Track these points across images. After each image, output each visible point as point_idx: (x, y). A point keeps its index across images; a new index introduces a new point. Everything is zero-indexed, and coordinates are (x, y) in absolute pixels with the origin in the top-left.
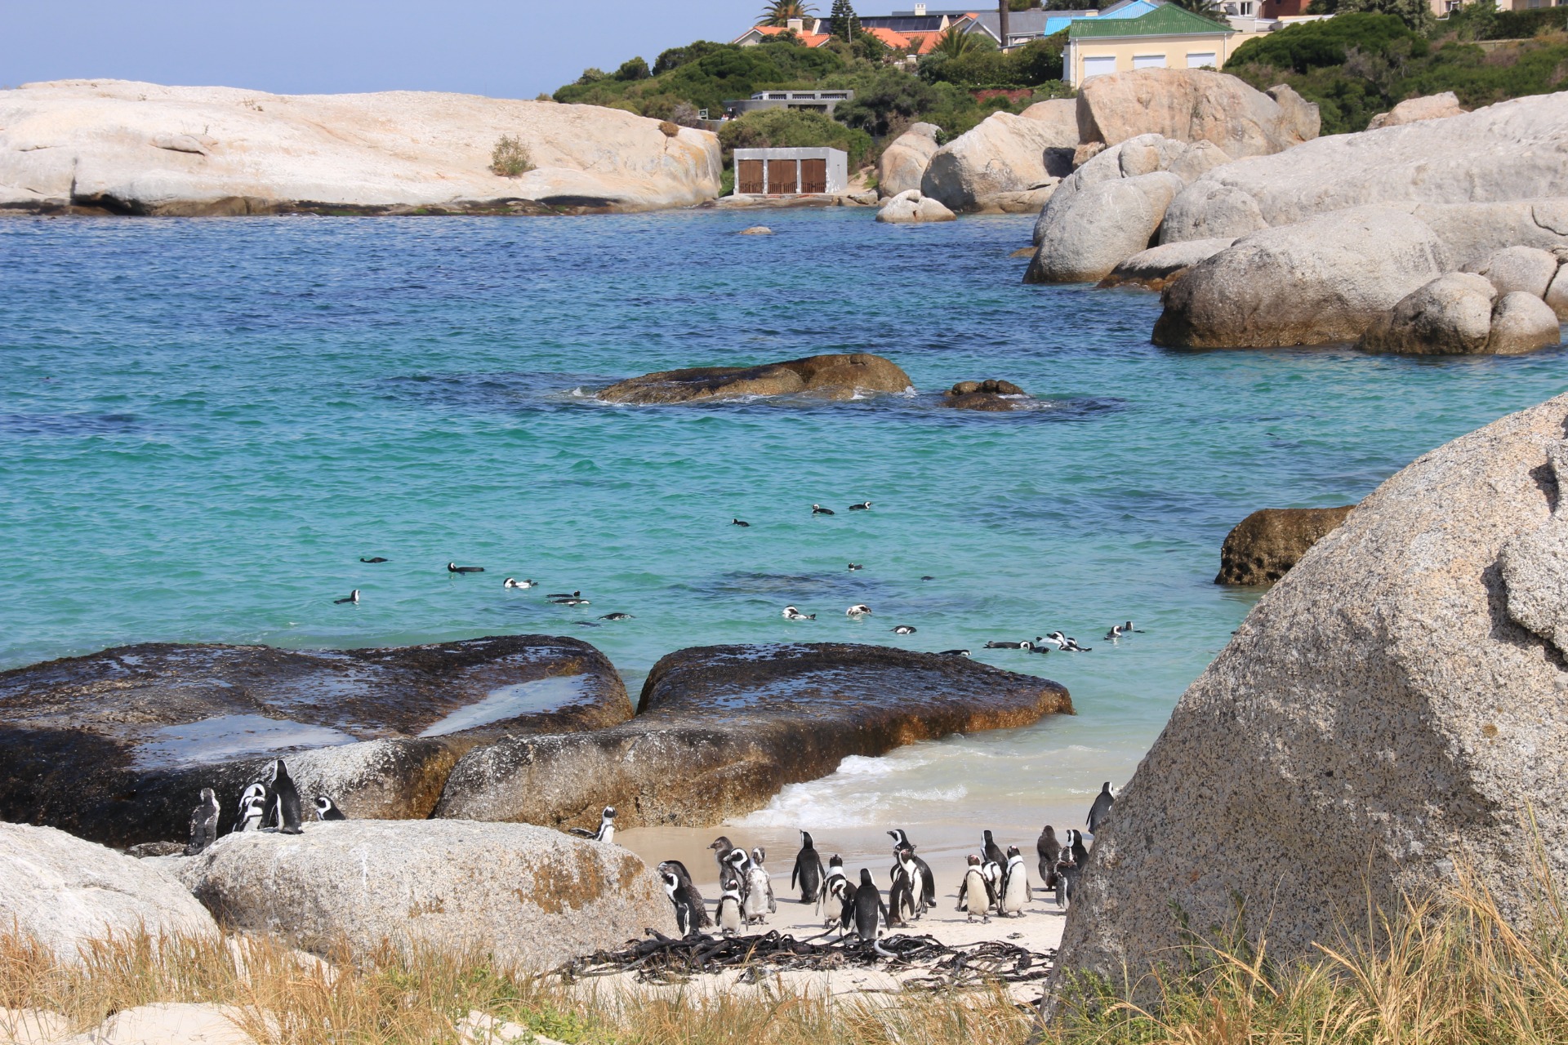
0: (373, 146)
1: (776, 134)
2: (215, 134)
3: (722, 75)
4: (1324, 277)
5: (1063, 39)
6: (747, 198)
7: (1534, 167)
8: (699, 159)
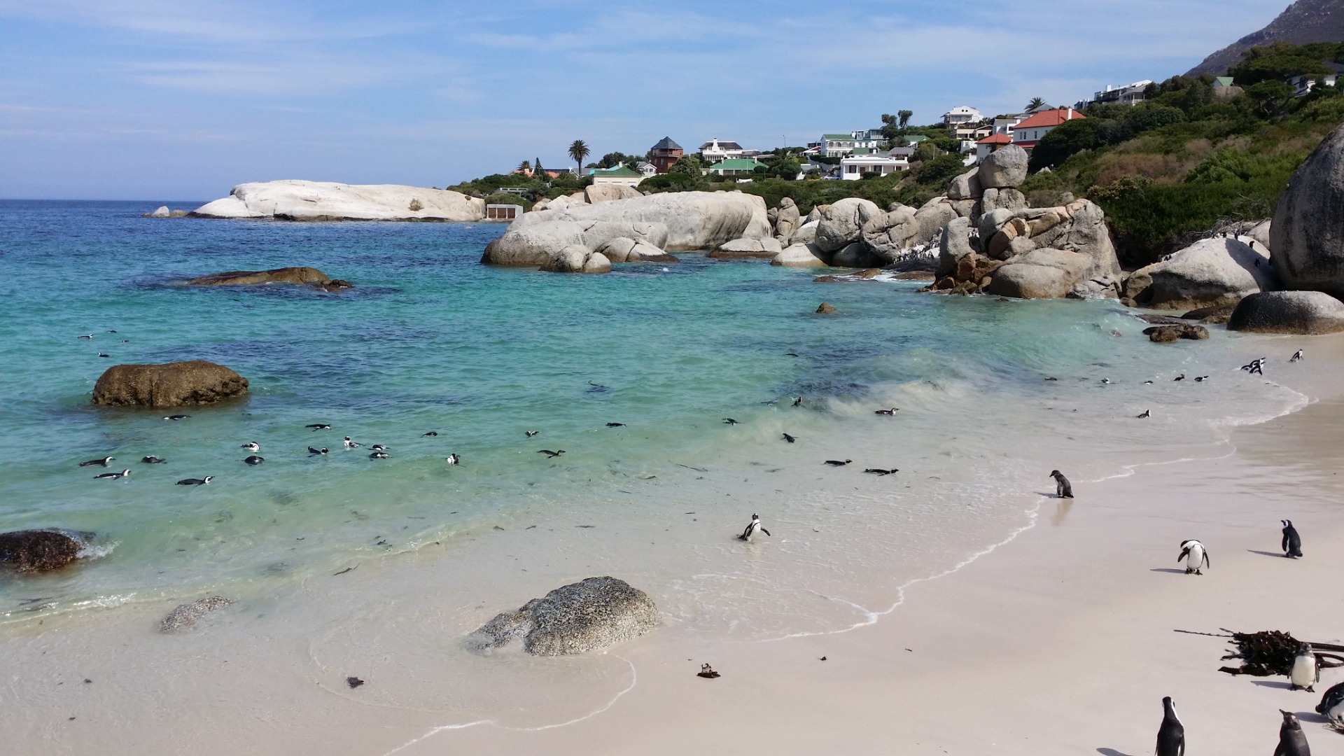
0: (373, 201)
1: (502, 201)
2: (320, 196)
3: (491, 183)
4: (540, 245)
5: (592, 176)
6: (490, 219)
7: (660, 213)
8: (477, 207)
